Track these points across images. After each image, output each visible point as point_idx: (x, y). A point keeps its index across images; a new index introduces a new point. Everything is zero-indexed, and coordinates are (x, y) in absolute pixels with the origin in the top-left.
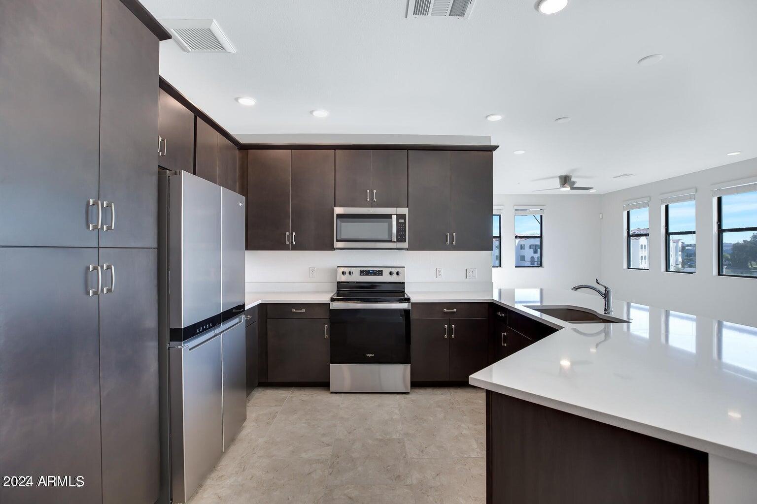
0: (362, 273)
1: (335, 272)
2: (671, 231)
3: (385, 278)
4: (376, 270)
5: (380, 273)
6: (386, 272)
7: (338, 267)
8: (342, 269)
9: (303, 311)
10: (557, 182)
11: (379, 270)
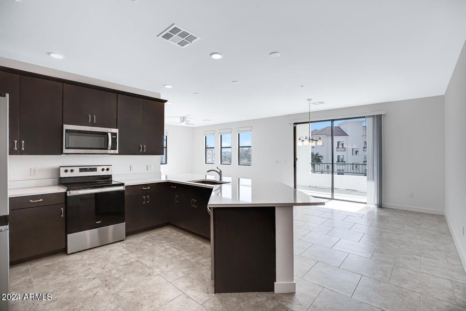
0: (81, 170)
1: (58, 170)
2: (222, 147)
3: (99, 173)
4: (91, 168)
5: (95, 170)
6: (99, 169)
7: (61, 167)
8: (65, 168)
9: (41, 200)
10: (179, 120)
11: (94, 168)
